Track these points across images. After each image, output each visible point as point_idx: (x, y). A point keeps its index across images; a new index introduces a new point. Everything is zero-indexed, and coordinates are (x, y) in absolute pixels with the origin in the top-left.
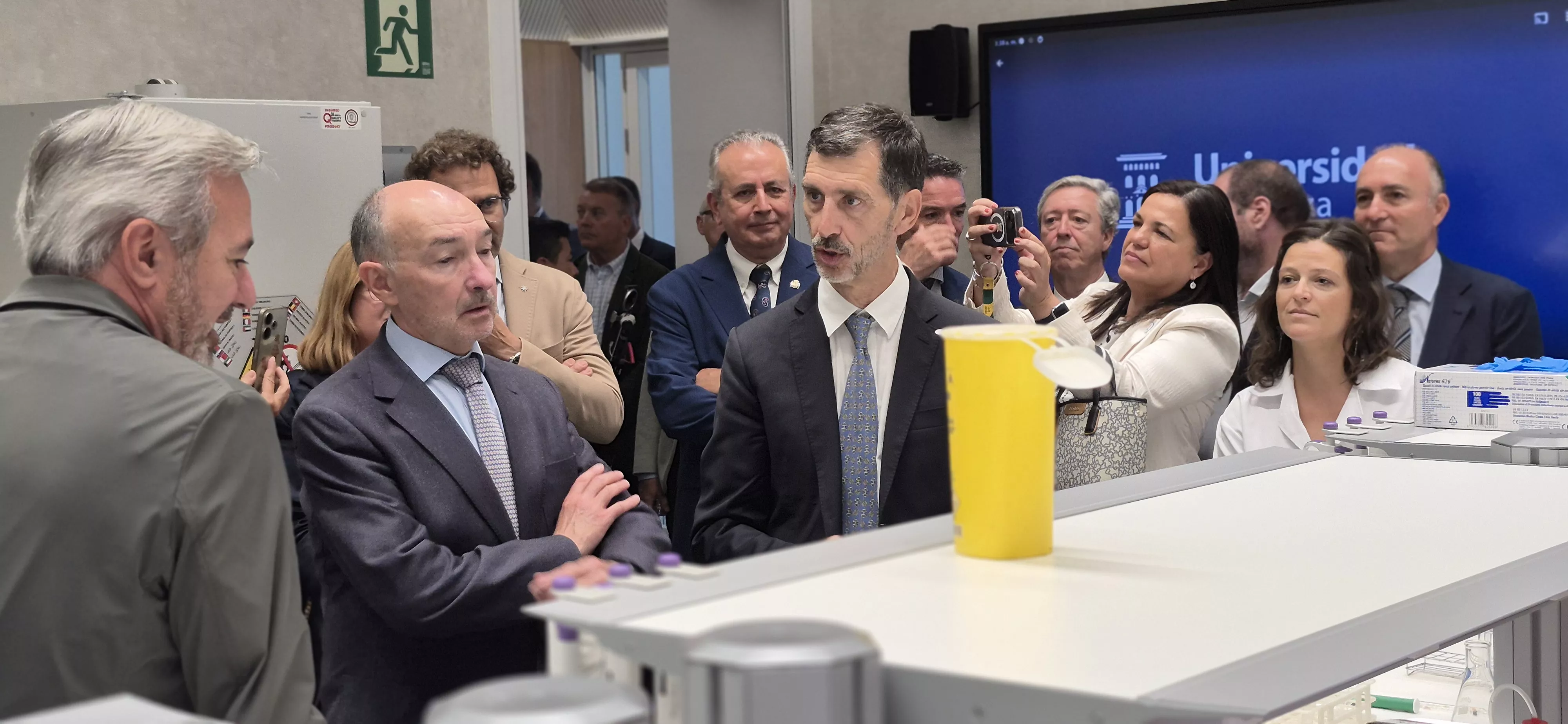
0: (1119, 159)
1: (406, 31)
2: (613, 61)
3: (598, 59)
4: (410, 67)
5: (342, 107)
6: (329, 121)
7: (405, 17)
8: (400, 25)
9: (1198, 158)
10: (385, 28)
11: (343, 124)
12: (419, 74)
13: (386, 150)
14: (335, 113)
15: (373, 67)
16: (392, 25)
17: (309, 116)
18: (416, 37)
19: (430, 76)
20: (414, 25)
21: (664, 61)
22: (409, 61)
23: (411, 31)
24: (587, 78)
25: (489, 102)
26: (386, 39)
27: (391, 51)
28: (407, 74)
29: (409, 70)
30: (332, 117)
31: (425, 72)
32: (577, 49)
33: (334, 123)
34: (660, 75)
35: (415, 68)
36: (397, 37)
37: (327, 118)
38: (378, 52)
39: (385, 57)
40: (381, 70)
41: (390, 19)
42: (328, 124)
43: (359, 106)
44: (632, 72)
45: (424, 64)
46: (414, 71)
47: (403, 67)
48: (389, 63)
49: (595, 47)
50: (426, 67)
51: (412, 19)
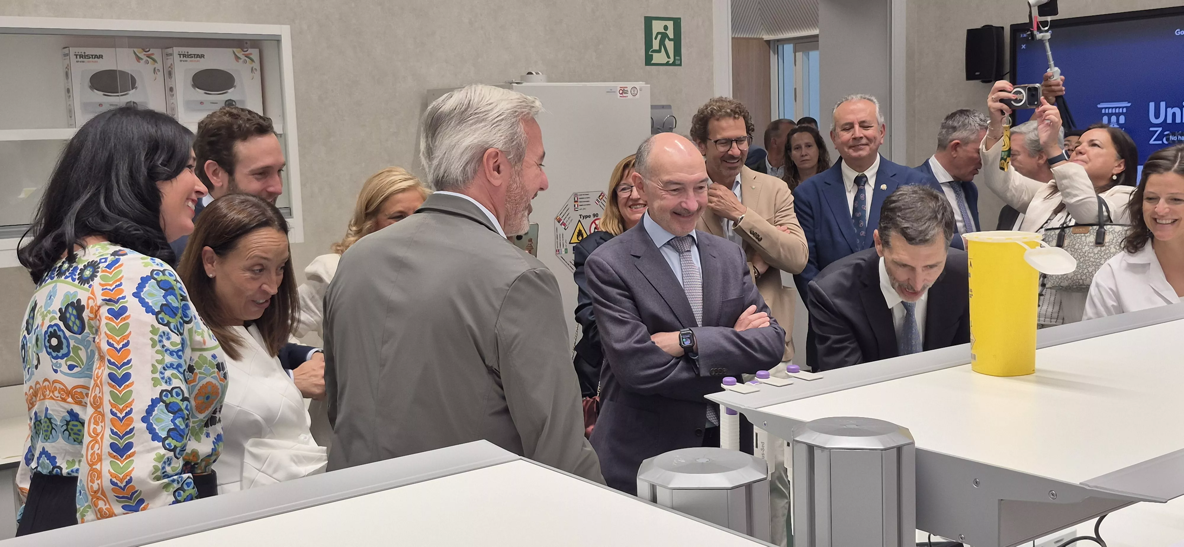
0: (1099, 106)
1: (667, 40)
2: (788, 48)
3: (780, 47)
4: (669, 60)
5: (629, 85)
6: (622, 94)
7: (667, 32)
8: (664, 36)
9: (1152, 105)
10: (656, 39)
11: (629, 95)
12: (674, 64)
13: (653, 107)
14: (626, 89)
15: (648, 61)
16: (659, 36)
17: (611, 91)
18: (672, 42)
19: (680, 65)
20: (671, 36)
21: (816, 48)
22: (668, 57)
23: (670, 40)
24: (773, 58)
25: (712, 79)
26: (656, 45)
27: (659, 51)
28: (667, 64)
29: (668, 62)
30: (624, 91)
31: (677, 62)
32: (768, 42)
33: (624, 95)
34: (814, 55)
35: (671, 61)
36: (662, 43)
37: (621, 92)
38: (651, 52)
39: (655, 55)
40: (653, 62)
41: (658, 33)
42: (621, 95)
43: (639, 85)
44: (799, 55)
45: (677, 58)
46: (671, 62)
47: (665, 60)
48: (658, 58)
49: (778, 40)
50: (678, 60)
51: (670, 33)
